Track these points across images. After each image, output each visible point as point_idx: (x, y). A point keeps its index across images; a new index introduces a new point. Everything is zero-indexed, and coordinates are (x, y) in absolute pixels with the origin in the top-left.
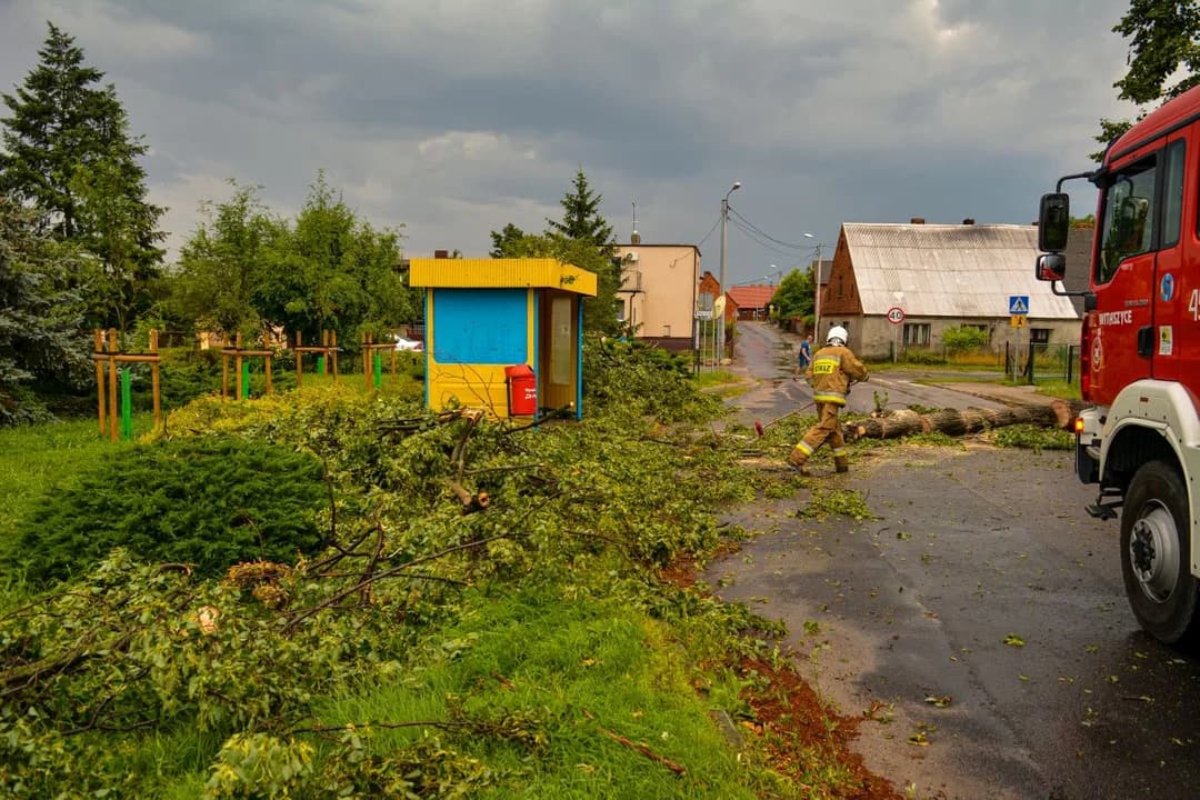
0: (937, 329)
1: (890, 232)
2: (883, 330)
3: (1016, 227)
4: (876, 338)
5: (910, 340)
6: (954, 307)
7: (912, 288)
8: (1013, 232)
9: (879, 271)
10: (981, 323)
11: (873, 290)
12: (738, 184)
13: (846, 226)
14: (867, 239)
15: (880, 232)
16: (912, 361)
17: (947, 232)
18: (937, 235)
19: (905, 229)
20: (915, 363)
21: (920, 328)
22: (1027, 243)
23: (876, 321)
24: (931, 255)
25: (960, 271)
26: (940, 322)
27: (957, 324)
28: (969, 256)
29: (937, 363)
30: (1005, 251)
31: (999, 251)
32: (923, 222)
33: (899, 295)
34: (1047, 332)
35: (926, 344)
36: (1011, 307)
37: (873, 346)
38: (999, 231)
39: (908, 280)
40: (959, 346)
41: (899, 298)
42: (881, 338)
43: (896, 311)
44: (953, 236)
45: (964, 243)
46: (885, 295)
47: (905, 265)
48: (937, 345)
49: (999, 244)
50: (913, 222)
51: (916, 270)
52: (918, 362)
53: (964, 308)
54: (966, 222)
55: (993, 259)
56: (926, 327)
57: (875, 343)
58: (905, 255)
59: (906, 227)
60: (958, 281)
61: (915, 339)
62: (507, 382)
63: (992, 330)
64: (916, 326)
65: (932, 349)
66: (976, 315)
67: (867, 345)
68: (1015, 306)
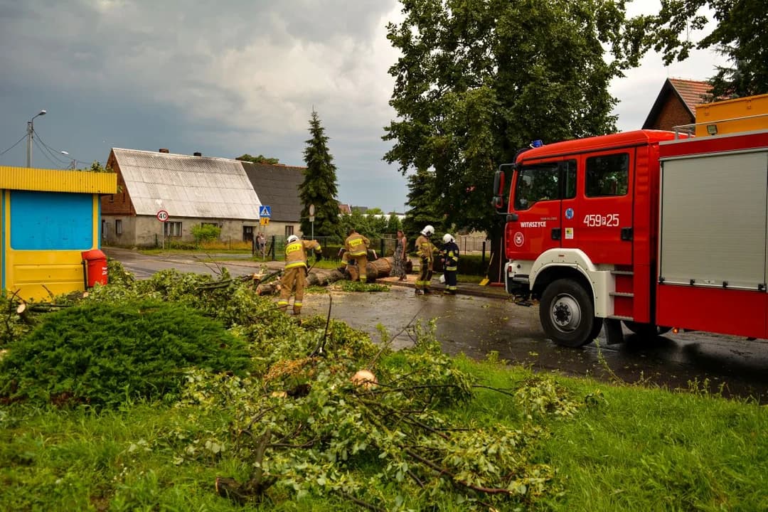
0: (187, 226)
1: (148, 157)
2: (150, 226)
3: (228, 160)
4: (146, 232)
5: (169, 233)
6: (196, 211)
7: (167, 197)
8: (226, 163)
9: (144, 184)
10: (214, 222)
11: (141, 198)
12: (43, 111)
13: (115, 150)
14: (131, 161)
15: (139, 156)
16: (174, 247)
17: (186, 160)
18: (179, 162)
19: (157, 155)
20: (176, 249)
21: (175, 225)
22: (235, 171)
23: (145, 219)
24: (177, 175)
25: (197, 187)
26: (188, 221)
27: (199, 222)
28: (200, 178)
29: (192, 248)
30: (223, 175)
31: (219, 175)
32: (168, 152)
33: (159, 202)
34: (252, 228)
35: (179, 236)
36: (260, 213)
37: (144, 237)
38: (218, 162)
39: (163, 191)
40: (203, 237)
41: (159, 204)
42: (149, 232)
43: (163, 213)
44: (189, 163)
45: (196, 169)
46: (150, 201)
47: (161, 181)
48: (186, 236)
49: (218, 170)
50: (160, 151)
51: (168, 185)
52: (179, 248)
53: (202, 212)
54: (195, 154)
55: (216, 180)
56: (178, 224)
57: (145, 235)
58: (159, 174)
59: (157, 154)
60: (196, 194)
61: (172, 232)
62: (83, 263)
63: (221, 227)
64: (172, 224)
65: (183, 239)
66: (211, 216)
67: (139, 237)
68: (263, 212)
